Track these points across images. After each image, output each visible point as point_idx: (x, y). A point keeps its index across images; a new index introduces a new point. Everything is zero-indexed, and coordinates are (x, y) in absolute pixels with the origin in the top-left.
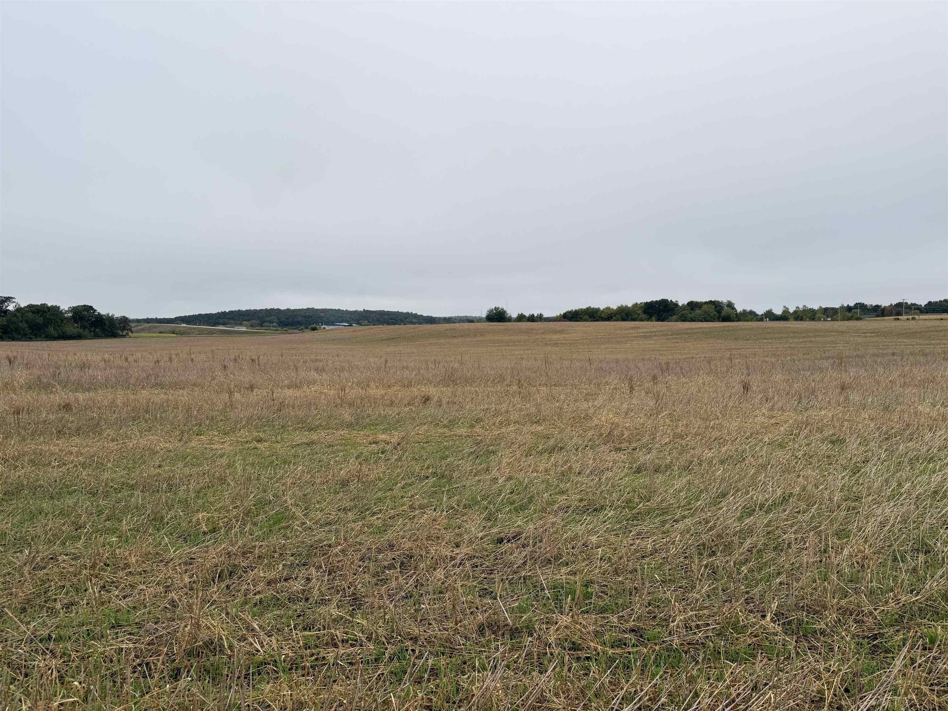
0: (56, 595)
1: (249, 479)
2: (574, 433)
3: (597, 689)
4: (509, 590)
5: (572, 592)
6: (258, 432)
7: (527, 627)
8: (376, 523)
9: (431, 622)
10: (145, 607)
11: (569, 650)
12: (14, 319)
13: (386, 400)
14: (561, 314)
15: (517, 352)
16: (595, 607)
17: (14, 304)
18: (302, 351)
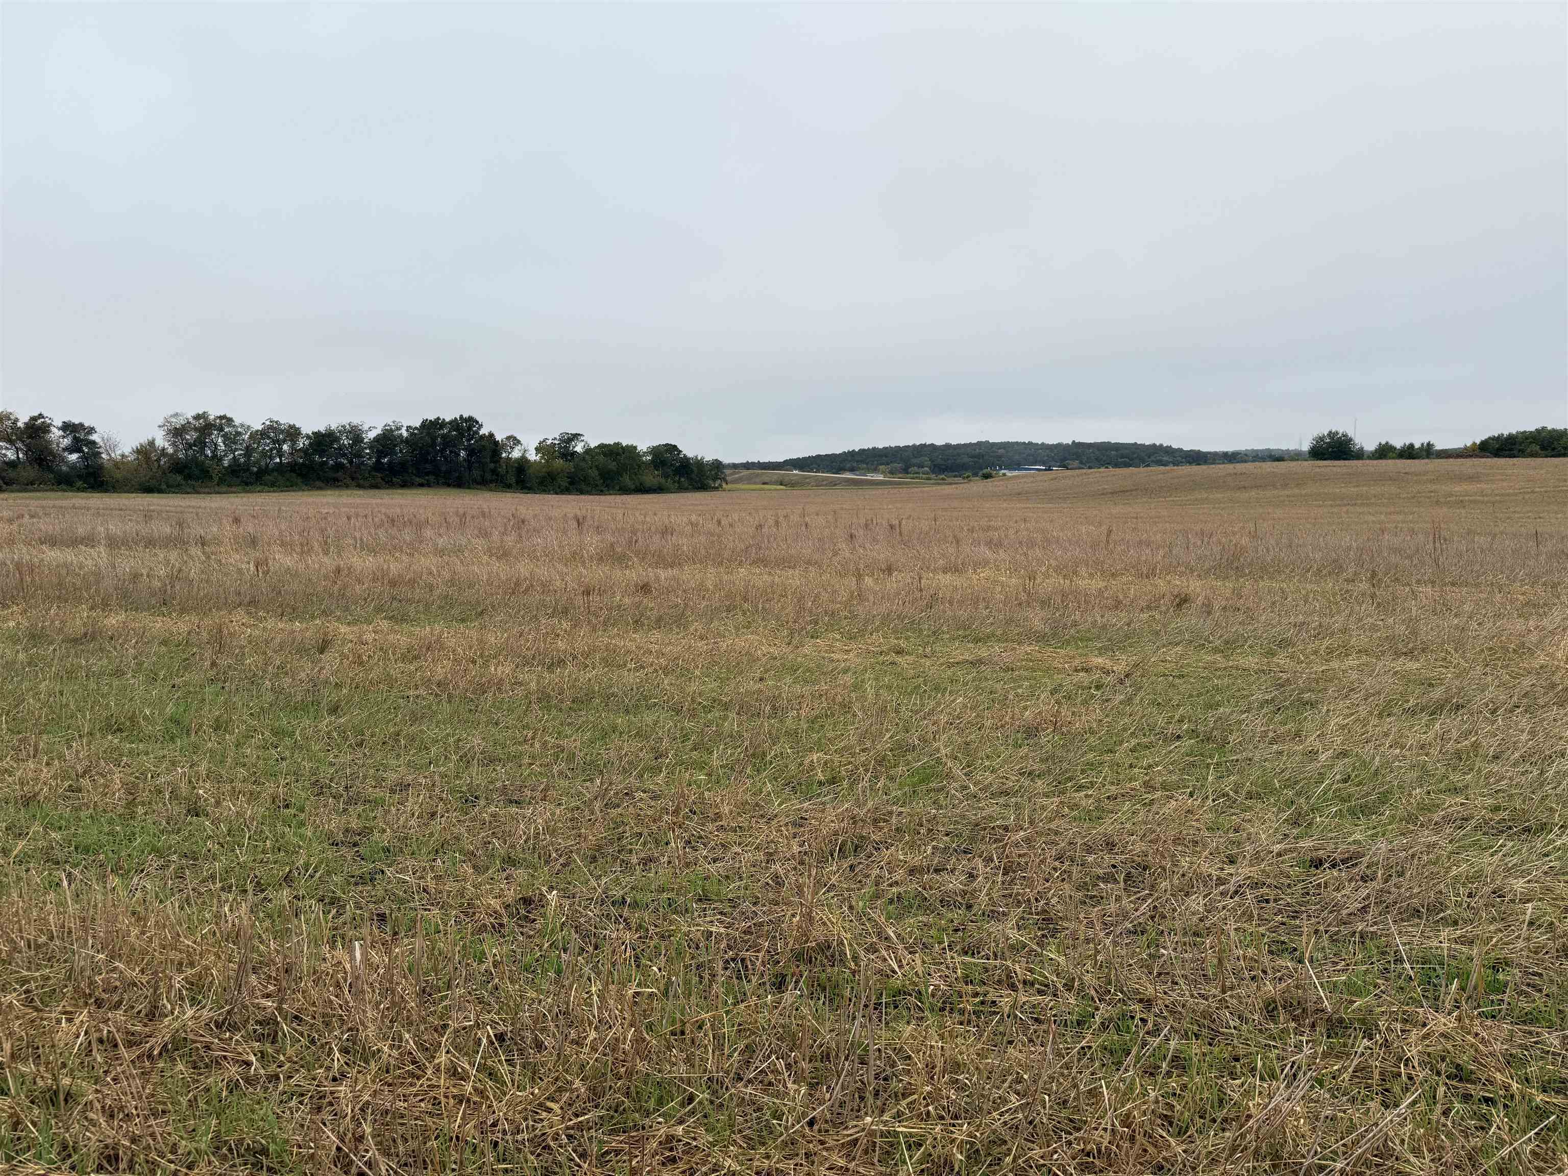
0: (631, 844)
1: (884, 709)
2: (1490, 679)
3: (1503, 1159)
4: (1328, 951)
5: (1463, 975)
6: (897, 639)
7: (1363, 1021)
8: (1083, 803)
9: (1176, 979)
10: (741, 878)
11: (1448, 1077)
12: (583, 464)
13: (1107, 598)
14: (1474, 444)
15: (1371, 518)
16: (1511, 1010)
17: (583, 444)
18: (966, 513)
